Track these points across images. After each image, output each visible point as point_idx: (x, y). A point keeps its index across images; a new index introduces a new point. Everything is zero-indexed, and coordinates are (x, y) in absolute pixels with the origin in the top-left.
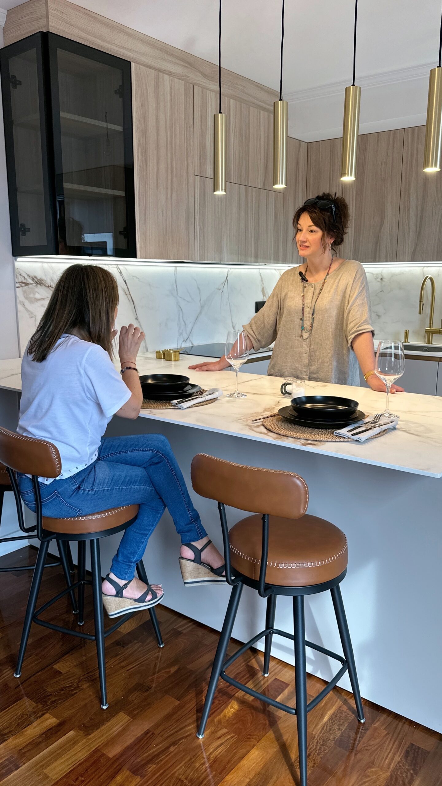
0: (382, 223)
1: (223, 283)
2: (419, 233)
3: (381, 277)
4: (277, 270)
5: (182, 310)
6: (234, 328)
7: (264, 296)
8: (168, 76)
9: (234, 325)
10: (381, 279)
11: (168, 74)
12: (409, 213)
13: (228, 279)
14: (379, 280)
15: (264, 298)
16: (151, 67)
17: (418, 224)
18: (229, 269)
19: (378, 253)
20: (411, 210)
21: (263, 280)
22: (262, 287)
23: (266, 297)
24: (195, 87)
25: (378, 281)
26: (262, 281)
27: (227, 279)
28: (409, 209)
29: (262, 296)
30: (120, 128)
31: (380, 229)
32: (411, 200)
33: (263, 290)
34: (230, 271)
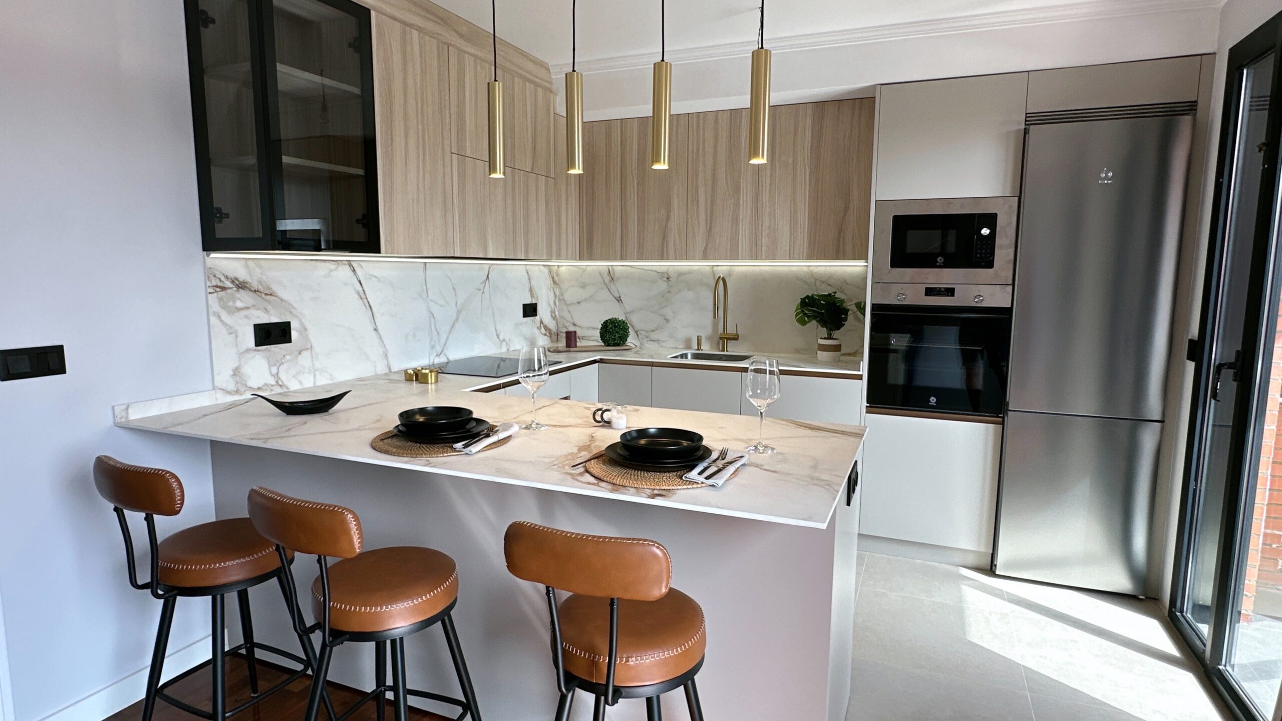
0: (668, 218)
1: (483, 282)
2: (710, 229)
3: (667, 277)
4: (545, 267)
5: (434, 317)
6: (498, 336)
7: (532, 297)
8: (417, 32)
9: (498, 333)
10: (668, 278)
11: (417, 30)
12: (698, 207)
14: (665, 279)
15: (531, 301)
16: (394, 19)
17: (708, 219)
18: (491, 266)
19: (665, 250)
20: (700, 203)
21: (531, 278)
22: (529, 287)
23: (535, 298)
24: (450, 48)
25: (665, 281)
26: (529, 279)
27: (488, 277)
28: (698, 202)
29: (530, 297)
30: (356, 91)
31: (667, 223)
32: (699, 192)
33: (531, 290)
34: (492, 268)
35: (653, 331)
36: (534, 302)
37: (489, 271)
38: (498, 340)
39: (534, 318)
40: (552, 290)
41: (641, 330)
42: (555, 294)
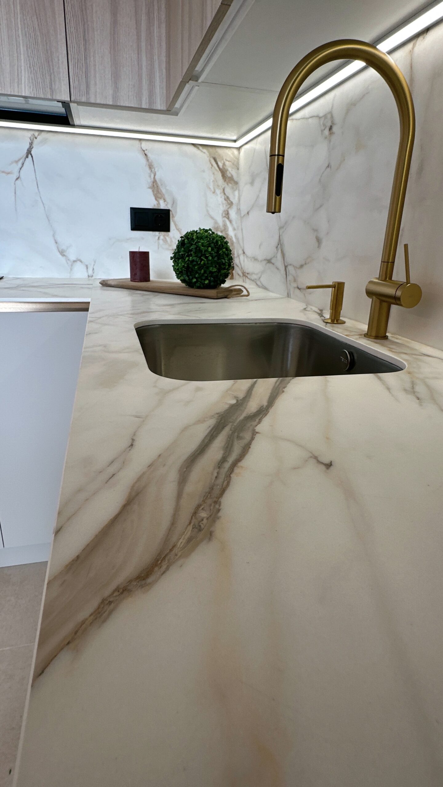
1: (17, 162)
4: (201, 148)
6: (62, 253)
7: (157, 198)
9: (64, 247)
10: (330, 128)
13: (32, 152)
15: (159, 204)
18: (36, 134)
21: (155, 165)
22: (150, 180)
23: (165, 201)
25: (326, 138)
26: (151, 167)
27: (29, 152)
29: (153, 198)
33: (155, 187)
34: (39, 138)
35: (302, 266)
36: (163, 206)
37: (31, 144)
38: (63, 259)
39: (163, 233)
40: (218, 191)
41: (290, 265)
42: (227, 199)
